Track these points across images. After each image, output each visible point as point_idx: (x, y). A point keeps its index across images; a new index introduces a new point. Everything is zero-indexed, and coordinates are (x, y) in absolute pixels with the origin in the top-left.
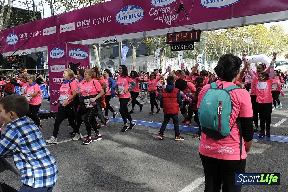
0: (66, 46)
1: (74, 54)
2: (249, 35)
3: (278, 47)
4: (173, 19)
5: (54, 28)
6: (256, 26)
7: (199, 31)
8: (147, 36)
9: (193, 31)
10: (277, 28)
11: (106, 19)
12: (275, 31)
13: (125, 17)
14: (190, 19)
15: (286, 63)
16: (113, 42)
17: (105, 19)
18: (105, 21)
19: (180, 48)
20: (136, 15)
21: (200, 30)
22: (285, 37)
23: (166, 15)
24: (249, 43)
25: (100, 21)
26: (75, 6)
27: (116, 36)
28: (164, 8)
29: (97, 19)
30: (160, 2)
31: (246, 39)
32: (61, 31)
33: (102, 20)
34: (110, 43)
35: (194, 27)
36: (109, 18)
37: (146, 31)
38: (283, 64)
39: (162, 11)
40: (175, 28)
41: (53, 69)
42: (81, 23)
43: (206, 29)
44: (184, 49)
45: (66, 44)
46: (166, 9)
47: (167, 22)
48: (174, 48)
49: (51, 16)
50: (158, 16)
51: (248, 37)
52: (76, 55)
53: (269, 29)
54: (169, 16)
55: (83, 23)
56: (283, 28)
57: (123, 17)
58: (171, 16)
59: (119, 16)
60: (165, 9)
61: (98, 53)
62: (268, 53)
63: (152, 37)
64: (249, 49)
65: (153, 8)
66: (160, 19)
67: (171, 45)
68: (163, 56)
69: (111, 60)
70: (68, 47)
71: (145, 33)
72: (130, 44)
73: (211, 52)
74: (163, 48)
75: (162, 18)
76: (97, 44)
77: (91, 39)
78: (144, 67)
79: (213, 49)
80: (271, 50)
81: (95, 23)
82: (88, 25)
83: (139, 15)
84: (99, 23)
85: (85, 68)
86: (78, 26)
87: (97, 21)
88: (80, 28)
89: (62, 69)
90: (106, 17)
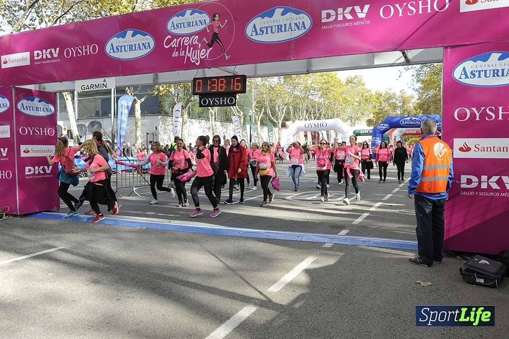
0: (14, 92)
1: (29, 108)
2: (316, 89)
3: (358, 108)
4: (202, 56)
6: (326, 77)
7: (243, 79)
8: (160, 81)
9: (234, 77)
10: (354, 81)
11: (89, 49)
12: (352, 85)
13: (123, 48)
14: (229, 57)
15: (369, 131)
16: (100, 89)
17: (86, 48)
18: (86, 52)
19: (214, 102)
20: (141, 45)
21: (246, 76)
22: (366, 94)
23: (192, 48)
24: (317, 101)
25: (77, 52)
26: (30, 25)
27: (106, 79)
28: (188, 38)
29: (72, 48)
30: (181, 28)
31: (312, 95)
32: (3, 66)
33: (82, 50)
34: (95, 89)
35: (235, 70)
36: (94, 48)
37: (158, 73)
38: (364, 133)
39: (185, 41)
40: (207, 70)
42: (43, 54)
43: (254, 74)
44: (221, 103)
45: (13, 89)
46: (191, 39)
47: (194, 60)
48: (205, 101)
51: (316, 92)
52: (31, 108)
53: (345, 81)
54: (196, 51)
55: (46, 53)
56: (363, 81)
57: (119, 48)
58: (199, 50)
59: (112, 45)
61: (74, 107)
62: (344, 116)
63: (169, 84)
64: (317, 110)
65: (170, 36)
66: (182, 54)
67: (200, 98)
68: (186, 116)
69: (97, 120)
70: (16, 95)
71: (157, 77)
72: (131, 94)
73: (262, 113)
74: (187, 102)
75: (185, 53)
76: (72, 92)
77: (61, 82)
78: (155, 135)
79: (265, 108)
80: (348, 113)
81: (68, 54)
82: (56, 58)
83: (147, 45)
84: (75, 56)
85: (48, 131)
86: (36, 58)
87: (72, 51)
88: (39, 63)
89: (4, 132)
90: (88, 46)
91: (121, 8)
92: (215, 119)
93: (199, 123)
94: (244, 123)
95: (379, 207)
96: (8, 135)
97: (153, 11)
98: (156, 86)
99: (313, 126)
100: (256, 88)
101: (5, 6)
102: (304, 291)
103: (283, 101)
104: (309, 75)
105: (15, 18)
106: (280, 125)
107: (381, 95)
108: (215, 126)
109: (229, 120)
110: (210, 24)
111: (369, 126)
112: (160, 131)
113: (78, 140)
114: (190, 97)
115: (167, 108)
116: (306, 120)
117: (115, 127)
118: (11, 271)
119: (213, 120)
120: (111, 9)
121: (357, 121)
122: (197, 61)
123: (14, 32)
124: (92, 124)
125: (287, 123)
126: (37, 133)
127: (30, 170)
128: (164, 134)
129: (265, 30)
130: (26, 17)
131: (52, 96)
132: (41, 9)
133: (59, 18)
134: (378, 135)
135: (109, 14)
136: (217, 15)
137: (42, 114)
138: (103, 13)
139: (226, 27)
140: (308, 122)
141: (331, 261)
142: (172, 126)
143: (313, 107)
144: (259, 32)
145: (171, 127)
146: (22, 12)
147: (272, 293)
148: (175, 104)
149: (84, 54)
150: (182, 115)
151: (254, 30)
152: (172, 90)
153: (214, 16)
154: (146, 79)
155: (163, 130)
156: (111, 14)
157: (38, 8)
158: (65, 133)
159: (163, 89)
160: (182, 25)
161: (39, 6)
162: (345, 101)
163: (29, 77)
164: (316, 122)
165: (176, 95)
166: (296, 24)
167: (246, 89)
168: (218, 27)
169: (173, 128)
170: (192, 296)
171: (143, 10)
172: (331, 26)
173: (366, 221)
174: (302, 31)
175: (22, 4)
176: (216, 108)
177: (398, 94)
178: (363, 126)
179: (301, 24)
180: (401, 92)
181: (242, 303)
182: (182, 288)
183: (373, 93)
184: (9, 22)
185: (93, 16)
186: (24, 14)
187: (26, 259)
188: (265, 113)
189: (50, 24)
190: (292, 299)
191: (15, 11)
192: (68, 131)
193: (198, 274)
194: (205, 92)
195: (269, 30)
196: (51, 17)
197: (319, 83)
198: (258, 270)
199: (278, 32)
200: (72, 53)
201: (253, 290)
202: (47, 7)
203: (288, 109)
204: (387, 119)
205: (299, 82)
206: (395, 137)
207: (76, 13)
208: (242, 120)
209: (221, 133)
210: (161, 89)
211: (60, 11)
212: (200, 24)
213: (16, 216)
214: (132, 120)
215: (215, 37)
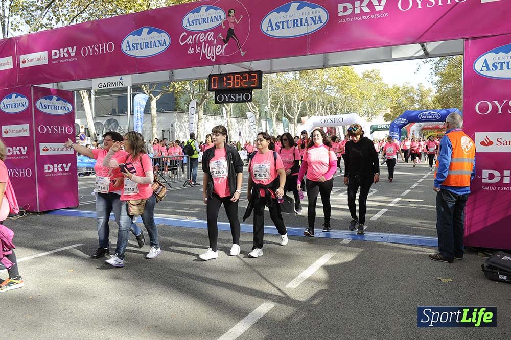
0: (32, 91)
1: (47, 106)
2: (332, 84)
3: (375, 103)
4: (218, 52)
5: (10, 59)
6: (342, 72)
7: (260, 74)
8: (176, 78)
9: (250, 73)
10: (371, 75)
11: (106, 48)
12: (369, 79)
13: (139, 46)
14: (244, 53)
15: (386, 126)
16: (117, 87)
17: (102, 46)
18: (103, 50)
19: (230, 98)
20: (157, 42)
21: (262, 72)
22: (384, 88)
23: (207, 44)
24: (333, 96)
25: (94, 51)
26: (47, 25)
27: (122, 76)
28: (203, 34)
29: (89, 47)
30: (196, 24)
31: (328, 90)
32: (22, 66)
33: (98, 48)
34: (111, 87)
35: (252, 66)
36: (111, 45)
37: (175, 71)
38: (381, 128)
39: (201, 38)
40: (222, 66)
41: (8, 132)
42: (60, 53)
43: (270, 70)
44: (237, 100)
45: (32, 88)
46: (207, 35)
47: (209, 57)
48: (221, 98)
49: (2, 38)
50: (194, 46)
51: (332, 87)
52: (50, 107)
53: (361, 76)
54: (212, 47)
55: (63, 52)
56: (380, 76)
57: (135, 46)
58: (214, 47)
59: (128, 43)
60: (205, 36)
61: (91, 106)
62: (361, 111)
63: (184, 81)
64: (333, 105)
65: (185, 33)
66: (198, 51)
67: (215, 94)
68: (201, 113)
69: (114, 118)
70: (35, 93)
71: (172, 75)
72: (147, 92)
73: (278, 109)
74: (202, 99)
75: (201, 50)
76: (89, 90)
77: (79, 80)
78: (171, 132)
79: (281, 104)
80: (365, 107)
81: (85, 53)
82: (73, 57)
83: (162, 42)
84: (91, 54)
85: (67, 129)
86: (54, 57)
87: (89, 49)
88: (57, 62)
89: (24, 131)
90: (104, 44)
91: (136, 6)
92: (231, 115)
93: (215, 119)
94: (259, 120)
95: (398, 203)
96: (27, 134)
97: (168, 8)
98: (172, 83)
99: (329, 121)
100: (271, 84)
101: (22, 6)
102: (322, 288)
103: (298, 97)
104: (325, 70)
105: (32, 18)
106: (296, 121)
107: (398, 89)
108: (231, 122)
109: (244, 116)
110: (225, 20)
111: (387, 121)
112: (176, 129)
113: (96, 138)
114: (206, 94)
115: (183, 105)
116: (322, 115)
117: (131, 125)
118: (32, 267)
119: (229, 116)
120: (126, 7)
121: (374, 116)
122: (213, 57)
123: (32, 32)
124: (109, 122)
125: (302, 118)
126: (56, 132)
127: (49, 168)
128: (180, 131)
129: (280, 25)
130: (43, 16)
131: (70, 94)
132: (57, 9)
133: (76, 17)
134: (395, 129)
135: (124, 12)
136: (232, 11)
137: (60, 112)
138: (118, 11)
139: (241, 22)
140: (324, 118)
141: (349, 257)
142: (188, 123)
143: (329, 102)
144: (274, 27)
145: (186, 124)
146: (39, 12)
147: (290, 289)
148: (191, 101)
149: (101, 53)
150: (197, 112)
151: (269, 25)
152: (188, 87)
153: (230, 12)
154: (161, 76)
155: (179, 127)
156: (126, 12)
157: (55, 8)
158: (82, 131)
159: (178, 86)
160: (198, 21)
161: (56, 6)
162: (362, 96)
163: (46, 76)
164: (333, 117)
165: (192, 91)
166: (312, 18)
167: (261, 85)
168: (233, 23)
169: (189, 125)
170: (210, 292)
171: (158, 7)
172: (348, 20)
173: (385, 217)
174: (318, 26)
175: (39, 4)
176: (231, 105)
177: (416, 87)
178: (380, 121)
179: (317, 18)
180: (418, 85)
181: (260, 300)
182: (201, 284)
183: (391, 87)
184: (27, 22)
185: (109, 15)
186: (41, 14)
187: (47, 255)
188: (281, 109)
189: (66, 23)
190: (310, 295)
191: (33, 11)
192: (85, 129)
193: (216, 270)
194: (221, 88)
195: (285, 24)
196: (67, 16)
197: (335, 77)
198: (277, 266)
199: (294, 26)
200: (89, 51)
201: (271, 286)
202: (63, 7)
203: (304, 105)
204: (405, 113)
205: (315, 77)
206: (414, 131)
207: (91, 11)
208: (258, 116)
209: (237, 129)
210: (177, 86)
211: (76, 11)
212: (216, 20)
213: (36, 213)
214: (148, 118)
215: (231, 32)
